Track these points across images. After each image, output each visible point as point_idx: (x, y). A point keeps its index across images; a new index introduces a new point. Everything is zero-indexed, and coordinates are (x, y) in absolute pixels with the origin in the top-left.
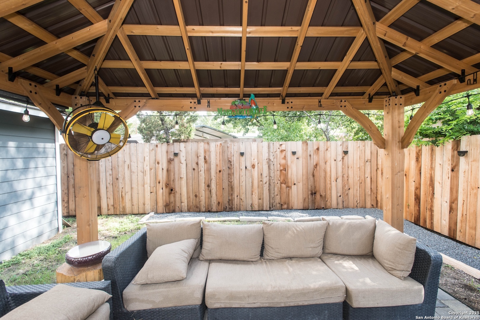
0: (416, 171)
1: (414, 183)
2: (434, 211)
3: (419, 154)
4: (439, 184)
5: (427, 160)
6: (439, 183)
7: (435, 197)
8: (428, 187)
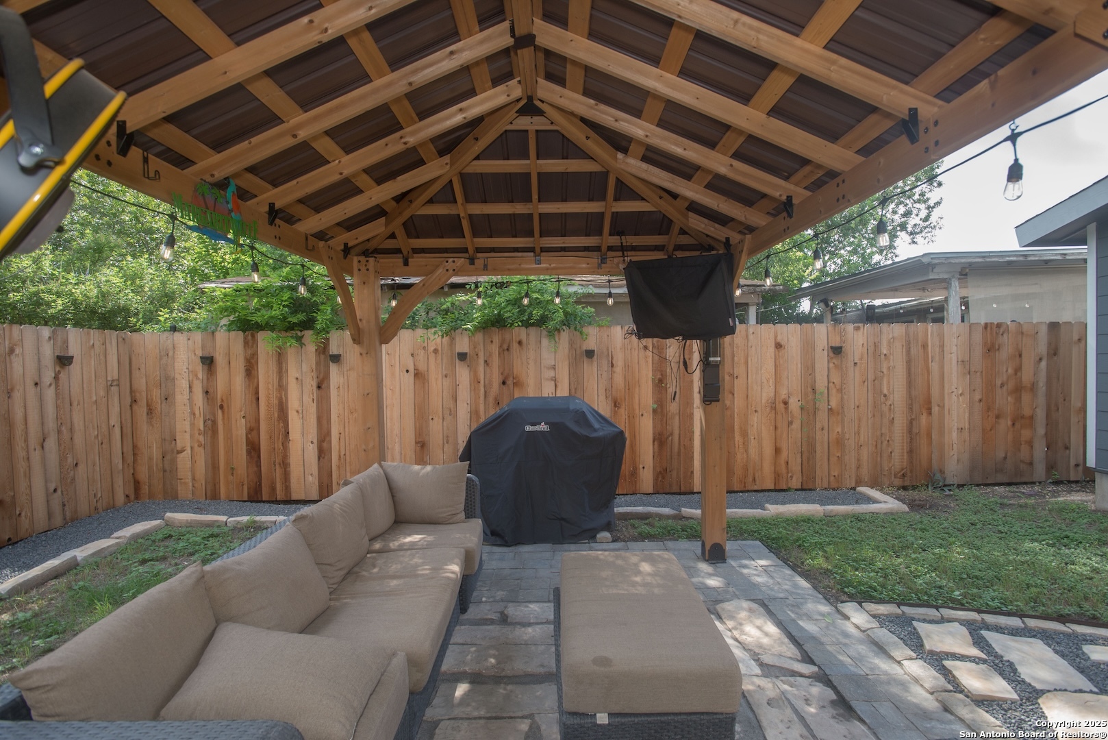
0: (247, 396)
1: (243, 420)
2: (291, 464)
3: (253, 361)
4: (296, 414)
5: (271, 372)
6: (298, 412)
7: (290, 438)
8: (276, 424)
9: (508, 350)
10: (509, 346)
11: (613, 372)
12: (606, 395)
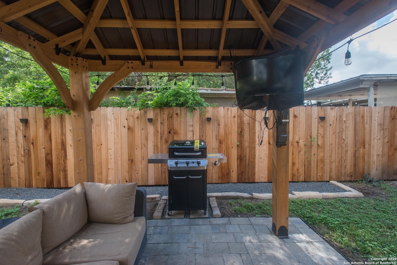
0: (46, 138)
1: (44, 150)
2: (68, 170)
3: (48, 121)
4: (70, 146)
5: (57, 127)
7: (68, 158)
8: (60, 151)
9: (171, 117)
10: (172, 116)
11: (219, 128)
12: (216, 138)
